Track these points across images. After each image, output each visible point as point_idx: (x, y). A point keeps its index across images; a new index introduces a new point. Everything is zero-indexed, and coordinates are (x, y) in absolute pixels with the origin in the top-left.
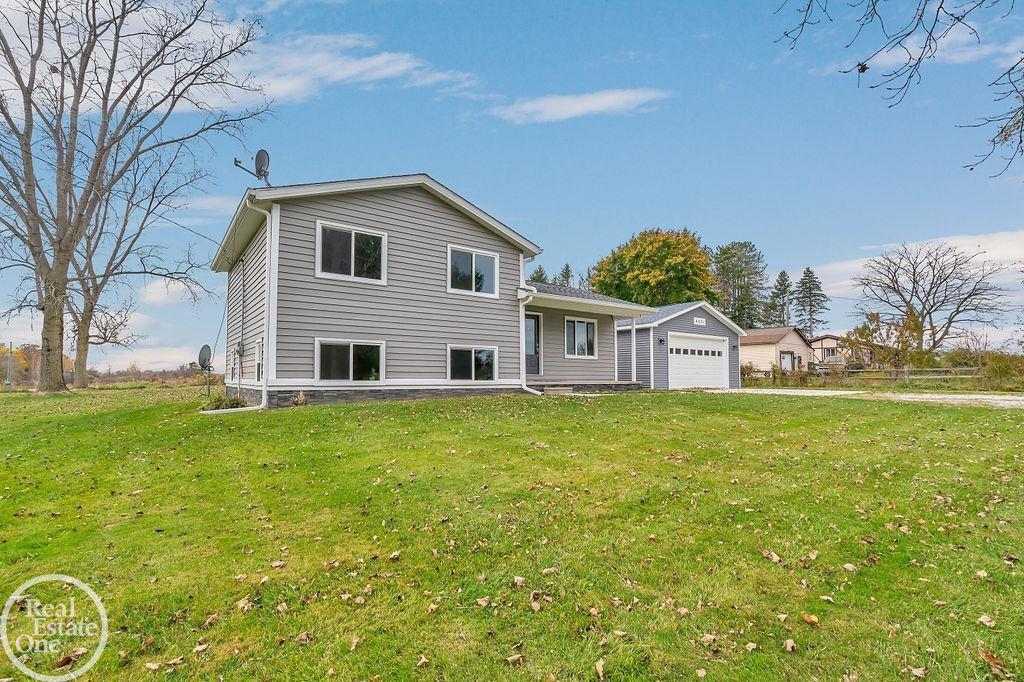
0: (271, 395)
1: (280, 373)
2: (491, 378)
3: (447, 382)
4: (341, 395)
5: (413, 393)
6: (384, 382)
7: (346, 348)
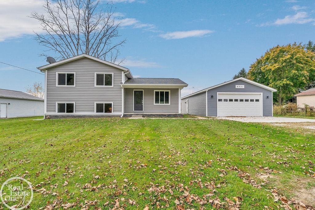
0: (46, 116)
1: (47, 111)
2: (111, 112)
3: (95, 113)
4: (63, 117)
5: (84, 116)
6: (74, 113)
7: (64, 104)
